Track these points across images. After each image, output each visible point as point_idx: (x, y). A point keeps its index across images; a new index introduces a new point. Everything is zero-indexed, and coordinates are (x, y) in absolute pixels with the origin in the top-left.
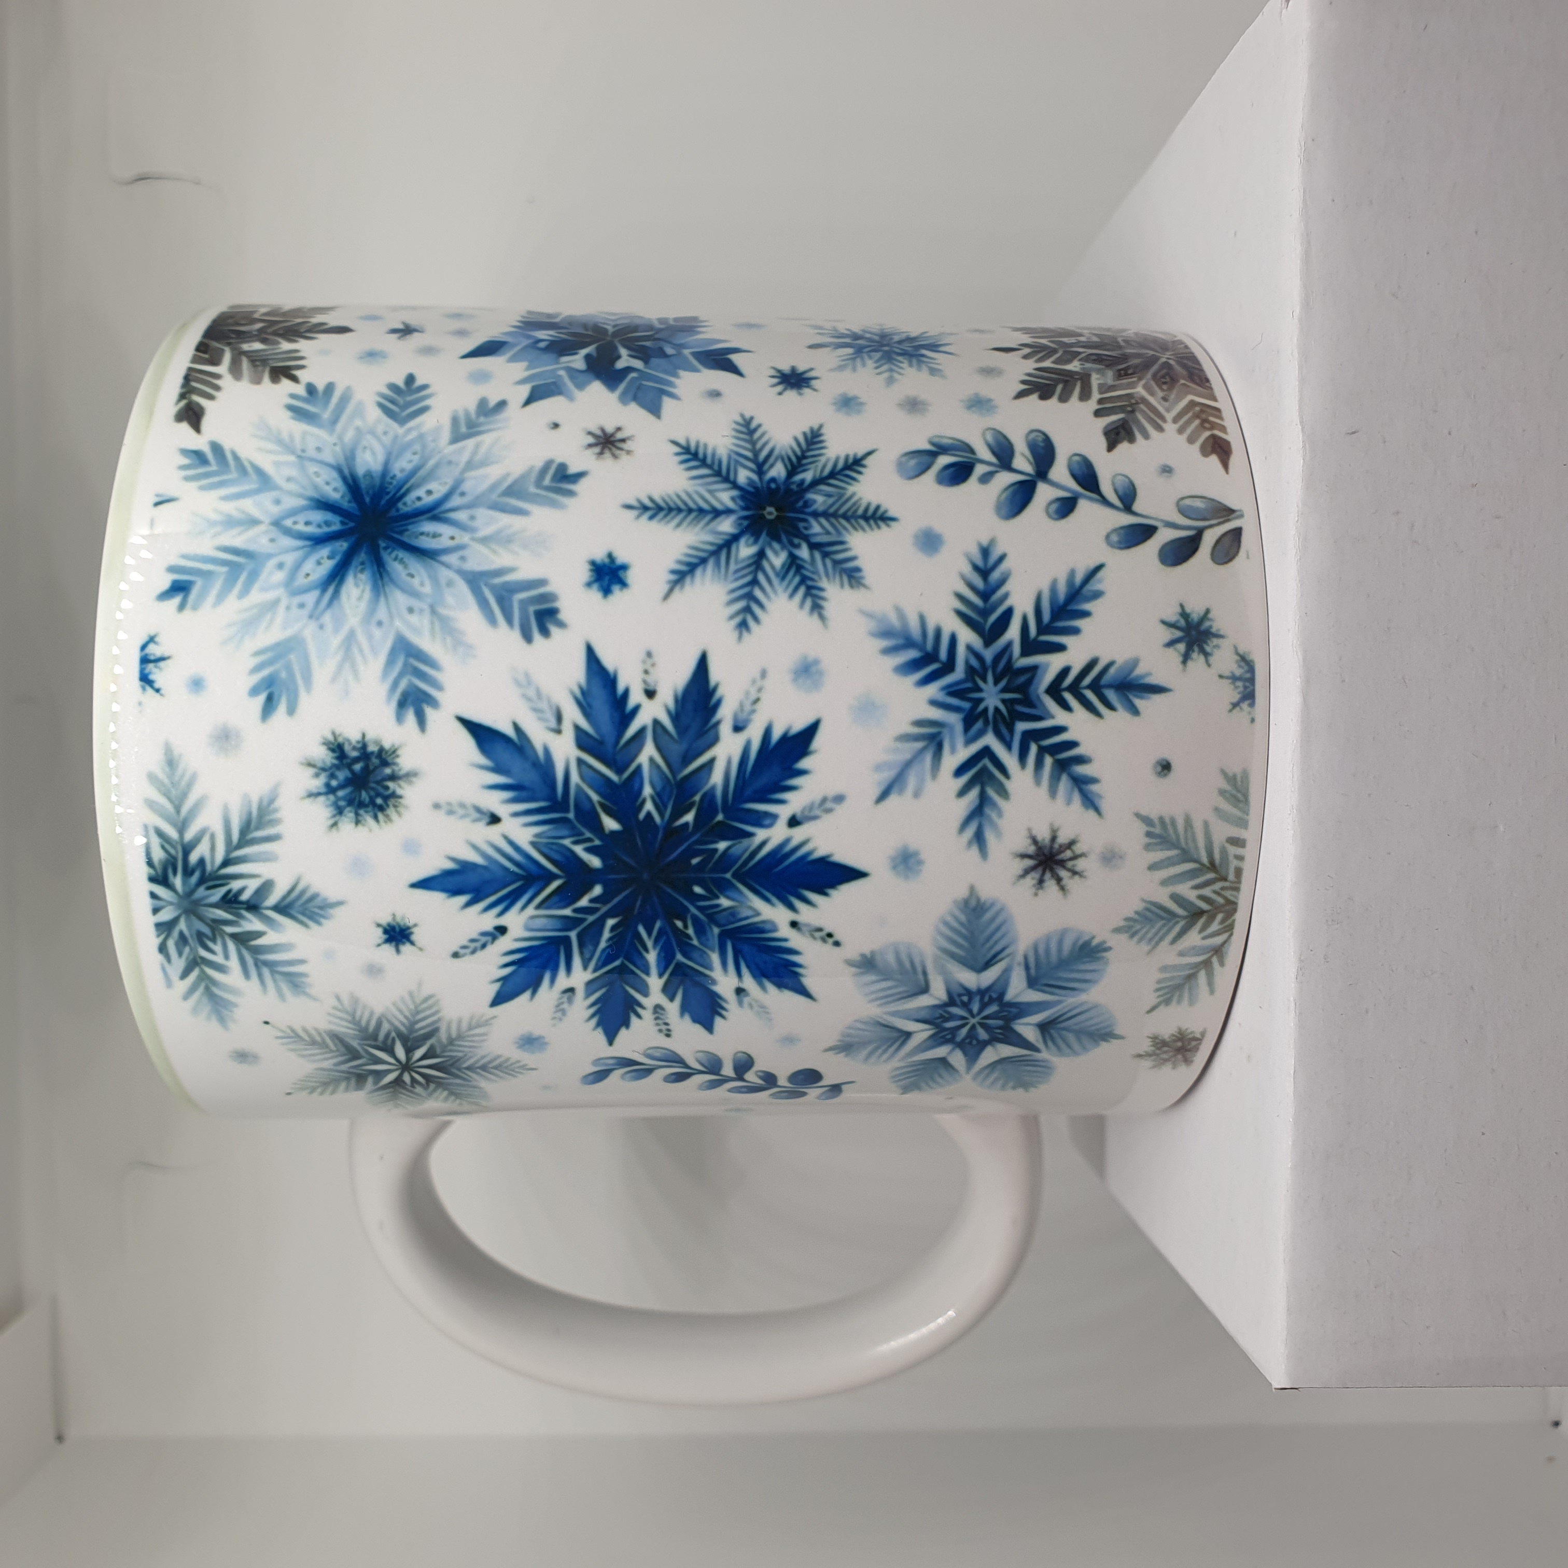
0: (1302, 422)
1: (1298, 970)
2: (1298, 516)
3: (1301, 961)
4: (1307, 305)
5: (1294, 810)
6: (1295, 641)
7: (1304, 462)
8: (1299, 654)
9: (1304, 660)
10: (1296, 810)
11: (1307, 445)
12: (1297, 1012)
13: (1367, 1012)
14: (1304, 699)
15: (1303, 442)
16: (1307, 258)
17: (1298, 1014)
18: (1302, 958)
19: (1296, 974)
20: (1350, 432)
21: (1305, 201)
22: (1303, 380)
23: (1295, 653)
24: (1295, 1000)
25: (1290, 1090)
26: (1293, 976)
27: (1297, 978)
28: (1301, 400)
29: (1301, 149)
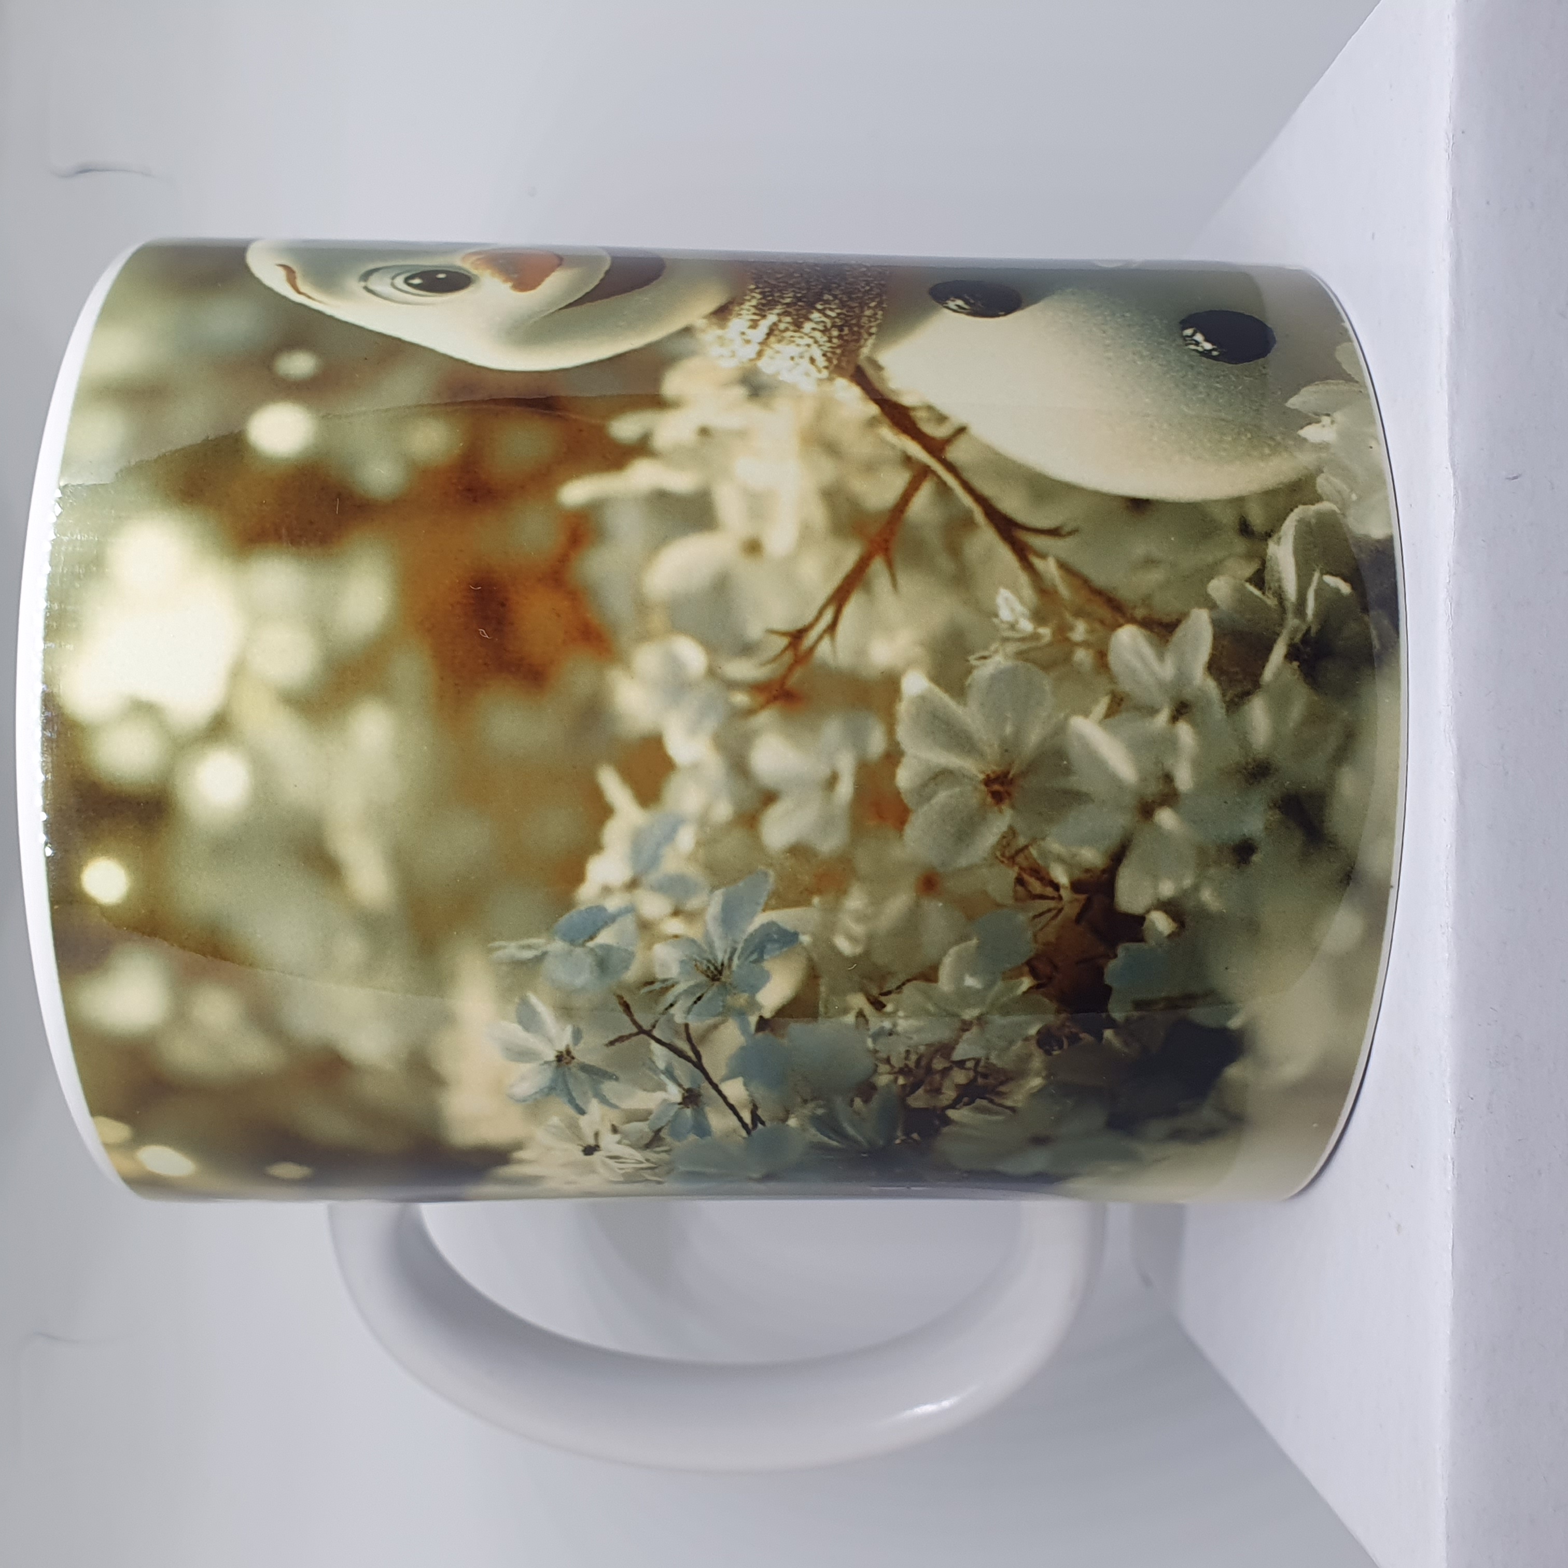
0: (1453, 465)
1: (1456, 1122)
2: (1449, 577)
3: (1459, 1111)
4: (1457, 326)
5: (1449, 928)
6: (1447, 726)
7: (1456, 512)
8: (1453, 741)
9: (1459, 748)
10: (1451, 928)
11: (1459, 492)
12: (1456, 1173)
13: (1540, 1173)
14: (1459, 796)
15: (1455, 488)
16: (1457, 270)
17: (1456, 1176)
18: (1461, 1108)
19: (1454, 1127)
20: (1511, 476)
21: (1454, 202)
22: (1454, 416)
23: (1448, 740)
24: (1452, 1159)
25: (1448, 1267)
26: (1451, 1130)
27: (1454, 1133)
28: (1451, 439)
29: (1449, 143)
